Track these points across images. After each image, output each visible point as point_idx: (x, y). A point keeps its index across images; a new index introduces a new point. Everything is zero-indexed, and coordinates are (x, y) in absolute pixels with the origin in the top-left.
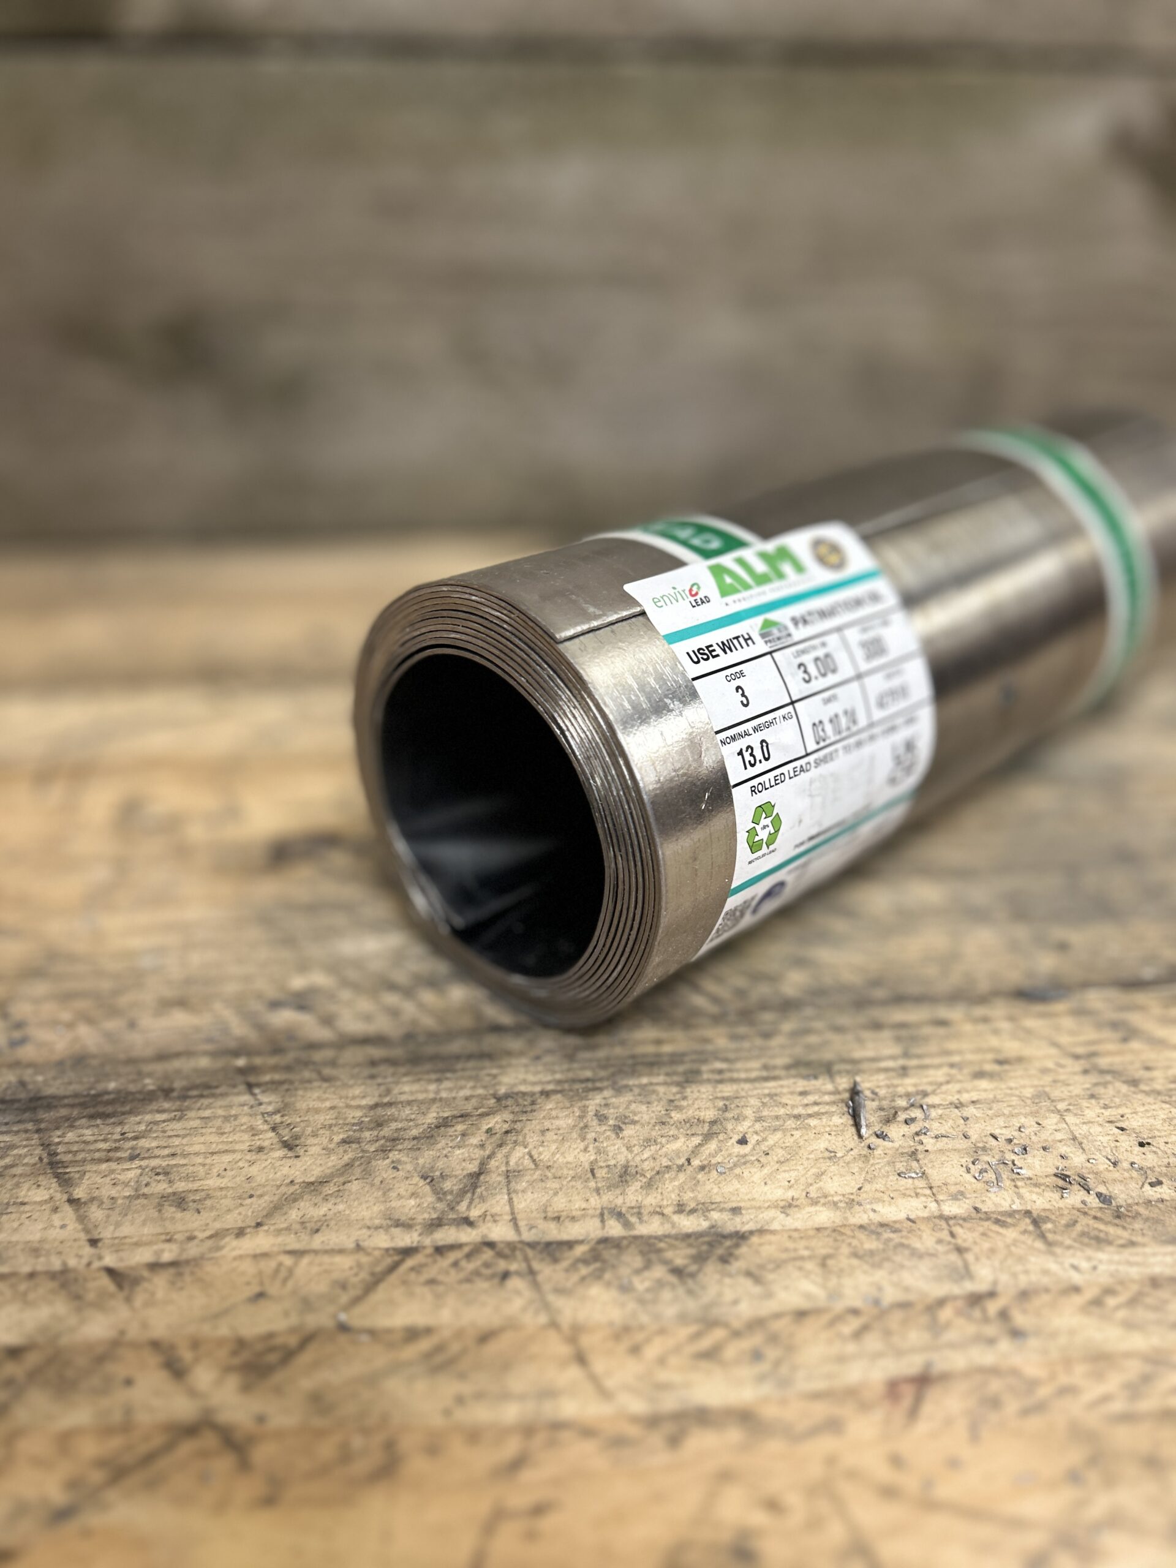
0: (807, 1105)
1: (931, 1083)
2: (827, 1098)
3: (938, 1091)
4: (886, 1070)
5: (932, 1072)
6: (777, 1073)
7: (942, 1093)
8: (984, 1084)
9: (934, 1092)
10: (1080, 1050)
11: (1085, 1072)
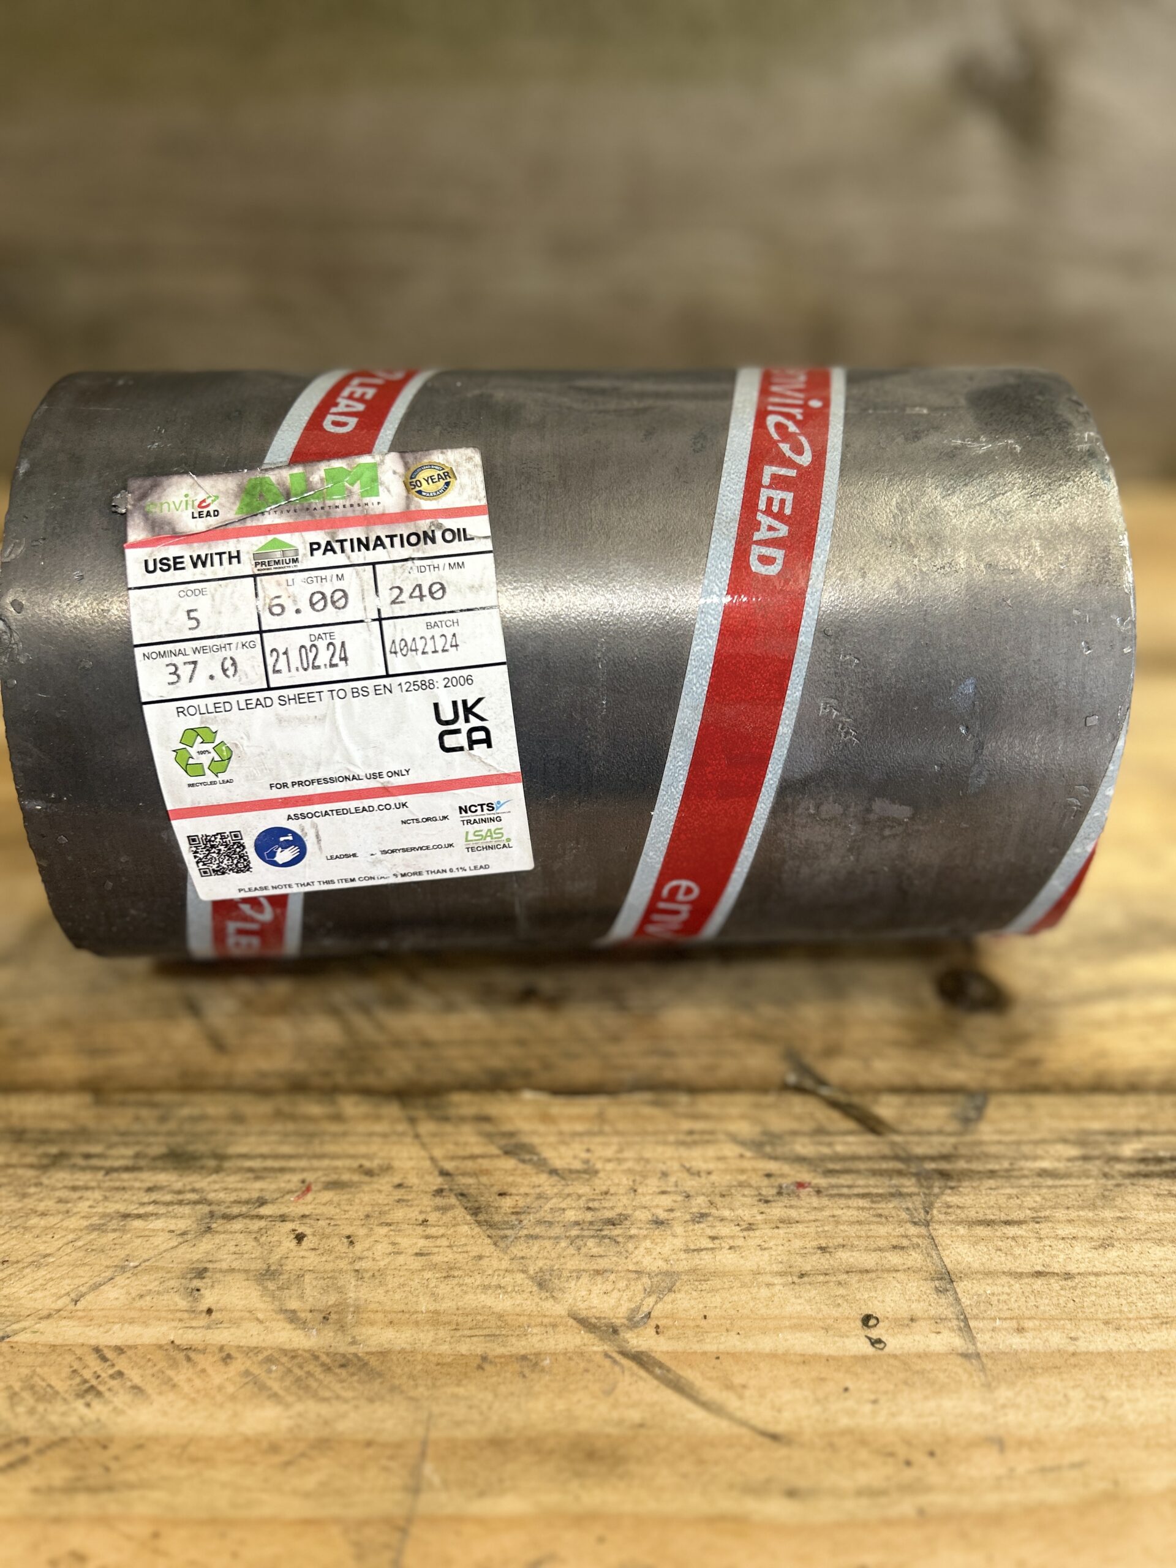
0: (143, 1204)
1: (280, 1190)
2: (168, 1198)
3: (279, 1200)
4: (250, 1170)
5: (287, 1177)
6: (140, 1163)
7: (282, 1203)
8: (327, 1196)
9: (273, 1201)
10: (449, 1166)
11: (439, 1192)
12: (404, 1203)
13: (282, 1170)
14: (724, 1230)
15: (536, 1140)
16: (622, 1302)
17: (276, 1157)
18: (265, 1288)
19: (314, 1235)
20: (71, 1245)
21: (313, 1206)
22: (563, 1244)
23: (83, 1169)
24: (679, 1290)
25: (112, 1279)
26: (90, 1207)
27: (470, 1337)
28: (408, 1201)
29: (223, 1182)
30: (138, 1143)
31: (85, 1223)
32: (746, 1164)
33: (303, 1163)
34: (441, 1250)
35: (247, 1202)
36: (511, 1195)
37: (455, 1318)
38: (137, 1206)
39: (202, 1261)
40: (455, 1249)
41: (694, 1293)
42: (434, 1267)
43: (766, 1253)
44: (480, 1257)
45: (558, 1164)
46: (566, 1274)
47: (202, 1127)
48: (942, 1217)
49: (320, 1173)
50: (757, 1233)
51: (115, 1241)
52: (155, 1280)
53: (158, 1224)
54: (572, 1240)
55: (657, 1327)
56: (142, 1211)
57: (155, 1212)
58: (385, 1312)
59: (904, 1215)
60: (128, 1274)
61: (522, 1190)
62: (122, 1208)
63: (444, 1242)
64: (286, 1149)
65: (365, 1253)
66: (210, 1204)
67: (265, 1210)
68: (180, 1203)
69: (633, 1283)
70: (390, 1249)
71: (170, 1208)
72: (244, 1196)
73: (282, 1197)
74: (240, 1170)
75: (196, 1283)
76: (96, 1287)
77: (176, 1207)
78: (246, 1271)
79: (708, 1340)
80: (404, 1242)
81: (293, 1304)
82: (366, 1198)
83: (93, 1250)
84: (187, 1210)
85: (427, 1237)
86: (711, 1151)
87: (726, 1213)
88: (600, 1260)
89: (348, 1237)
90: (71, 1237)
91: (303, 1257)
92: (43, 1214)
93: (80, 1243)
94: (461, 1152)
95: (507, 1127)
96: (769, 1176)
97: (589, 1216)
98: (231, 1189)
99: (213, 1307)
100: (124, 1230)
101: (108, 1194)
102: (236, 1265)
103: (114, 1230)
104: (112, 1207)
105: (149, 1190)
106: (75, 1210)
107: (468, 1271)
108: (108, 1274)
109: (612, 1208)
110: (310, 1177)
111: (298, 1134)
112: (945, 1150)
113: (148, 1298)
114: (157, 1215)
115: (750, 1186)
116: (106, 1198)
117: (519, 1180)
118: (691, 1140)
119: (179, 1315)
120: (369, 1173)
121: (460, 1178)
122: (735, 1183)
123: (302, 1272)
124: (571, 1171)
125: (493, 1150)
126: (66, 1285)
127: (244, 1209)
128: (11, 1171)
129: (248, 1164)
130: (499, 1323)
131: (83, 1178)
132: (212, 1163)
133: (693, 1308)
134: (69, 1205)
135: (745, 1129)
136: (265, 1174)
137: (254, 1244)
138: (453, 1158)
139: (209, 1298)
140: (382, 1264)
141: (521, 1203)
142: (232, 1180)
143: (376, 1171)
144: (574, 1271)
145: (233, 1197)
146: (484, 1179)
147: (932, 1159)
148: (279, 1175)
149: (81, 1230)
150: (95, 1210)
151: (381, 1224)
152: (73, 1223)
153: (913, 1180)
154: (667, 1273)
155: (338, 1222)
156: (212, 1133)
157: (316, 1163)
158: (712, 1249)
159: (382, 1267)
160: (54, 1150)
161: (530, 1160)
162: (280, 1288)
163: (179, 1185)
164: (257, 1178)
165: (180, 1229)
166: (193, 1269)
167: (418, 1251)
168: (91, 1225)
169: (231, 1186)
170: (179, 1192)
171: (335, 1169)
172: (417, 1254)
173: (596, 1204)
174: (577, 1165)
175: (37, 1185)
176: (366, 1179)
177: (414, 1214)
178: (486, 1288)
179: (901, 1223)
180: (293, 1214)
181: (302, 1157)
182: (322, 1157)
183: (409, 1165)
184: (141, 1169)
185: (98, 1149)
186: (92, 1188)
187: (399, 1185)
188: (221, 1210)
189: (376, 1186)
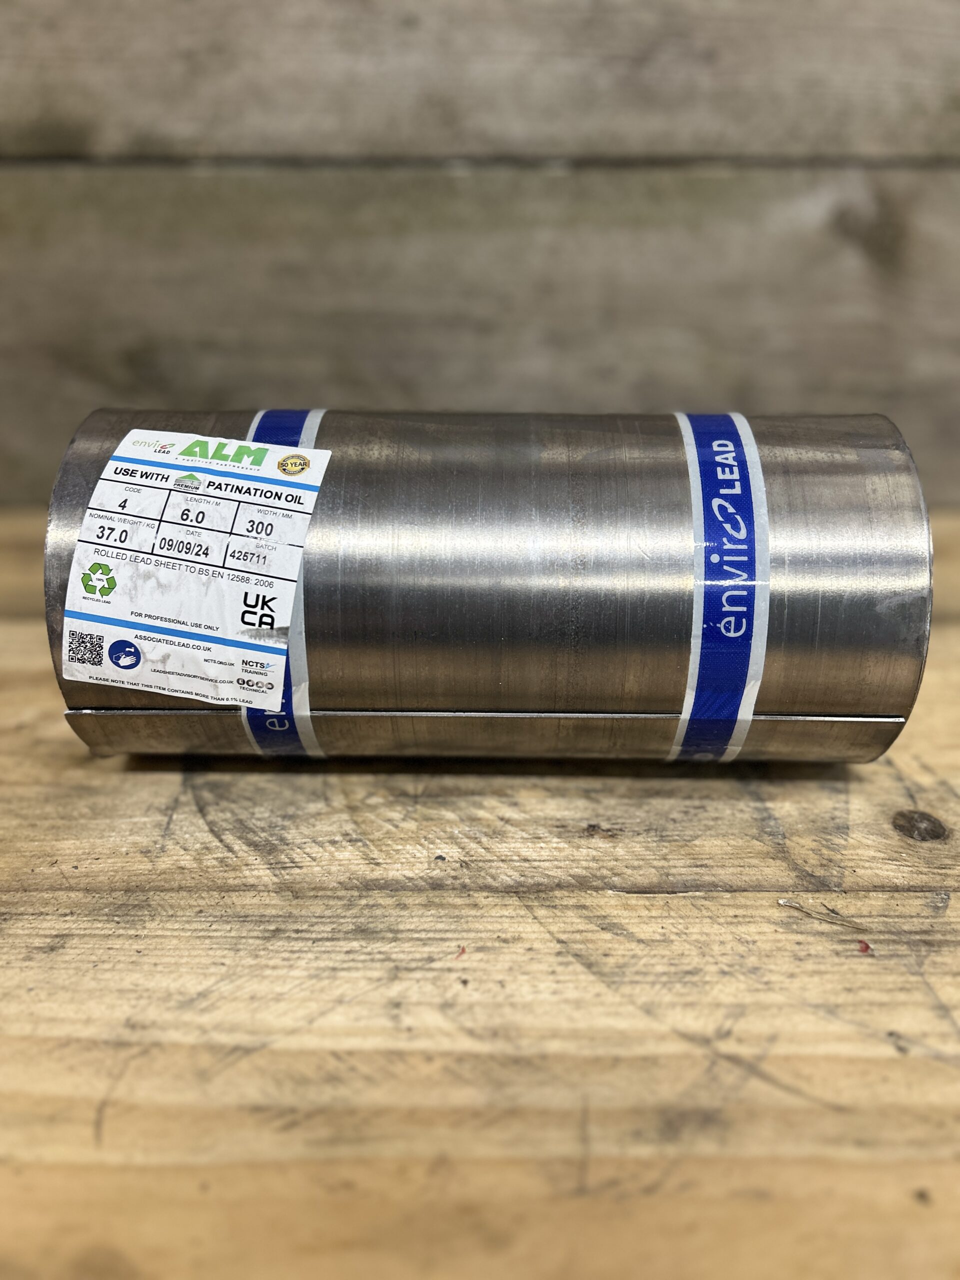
0: (344, 961)
1: (443, 952)
2: (363, 957)
3: (444, 959)
4: (418, 939)
5: (447, 944)
6: (337, 936)
7: (446, 960)
8: (480, 956)
9: (440, 959)
10: (563, 937)
11: (559, 954)
12: (536, 961)
13: (442, 939)
14: (773, 978)
15: (623, 921)
16: (709, 1023)
17: (436, 931)
18: (446, 1014)
19: (475, 981)
20: (299, 987)
21: (469, 962)
22: (658, 987)
23: (297, 939)
24: (749, 1016)
25: (334, 1008)
26: (307, 963)
28: (539, 959)
29: (400, 947)
30: (332, 923)
31: (305, 973)
32: (779, 936)
33: (456, 935)
34: (570, 990)
35: (421, 960)
36: (612, 955)
37: (588, 1034)
38: (341, 963)
39: (396, 998)
40: (579, 990)
41: (760, 1018)
42: (567, 1001)
44: (598, 995)
45: (642, 936)
46: (664, 1005)
47: (378, 912)
48: (932, 970)
49: (470, 942)
50: (798, 980)
51: (330, 985)
52: (365, 1009)
53: (359, 974)
54: (664, 984)
55: (738, 1039)
56: (345, 965)
57: (355, 966)
59: (904, 969)
60: (345, 1006)
61: (620, 953)
62: (331, 964)
63: (571, 985)
64: (440, 926)
65: (515, 992)
66: (394, 962)
67: (435, 965)
68: (372, 960)
69: (714, 1011)
70: (533, 989)
71: (366, 964)
72: (418, 956)
73: (446, 956)
74: (412, 939)
75: (395, 1011)
76: (323, 1014)
77: (369, 963)
78: (430, 1004)
80: (542, 986)
81: (469, 1024)
82: (508, 957)
83: (315, 991)
84: (378, 965)
85: (558, 982)
86: (753, 928)
88: (687, 997)
89: (500, 982)
90: (297, 982)
91: (469, 995)
92: (274, 968)
93: (305, 986)
94: (569, 928)
95: (600, 913)
97: (673, 969)
98: (407, 952)
99: (411, 1027)
100: (335, 978)
101: (318, 955)
102: (421, 1000)
103: (328, 978)
104: (322, 964)
105: (348, 952)
106: (297, 965)
107: (592, 1004)
108: (330, 1005)
109: (689, 964)
110: (463, 944)
111: (448, 916)
112: (924, 928)
113: (362, 1020)
114: (357, 969)
115: (786, 950)
116: (317, 958)
117: (616, 946)
118: (737, 921)
119: (388, 1031)
120: (505, 941)
121: (573, 944)
122: (774, 948)
123: (471, 1005)
124: (653, 941)
125: (593, 927)
126: (301, 1012)
127: (420, 964)
128: (244, 941)
129: (416, 935)
131: (298, 945)
132: (390, 935)
134: (292, 962)
136: (429, 942)
137: (433, 986)
138: (564, 932)
139: (407, 1021)
140: (529, 999)
141: (621, 961)
142: (407, 946)
143: (511, 940)
144: (670, 1003)
145: (410, 957)
146: (590, 946)
147: (916, 933)
148: (440, 942)
149: (304, 978)
150: (311, 965)
151: (523, 974)
152: (295, 973)
153: (905, 947)
154: (738, 1005)
155: (490, 973)
156: (385, 916)
157: (465, 935)
159: (529, 1001)
160: (272, 927)
161: (622, 933)
162: (458, 1014)
163: (368, 950)
164: (425, 945)
165: (375, 977)
166: (392, 1002)
167: (553, 991)
168: (311, 975)
169: (406, 950)
170: (369, 954)
171: (481, 939)
172: (552, 993)
173: (676, 961)
174: (657, 937)
175: (264, 949)
176: (504, 945)
177: (544, 967)
178: (607, 1014)
179: (902, 974)
180: (456, 967)
181: (455, 931)
182: (469, 931)
183: (534, 936)
184: (338, 939)
185: (305, 927)
186: (306, 952)
187: (530, 949)
188: (404, 965)
189: (512, 950)
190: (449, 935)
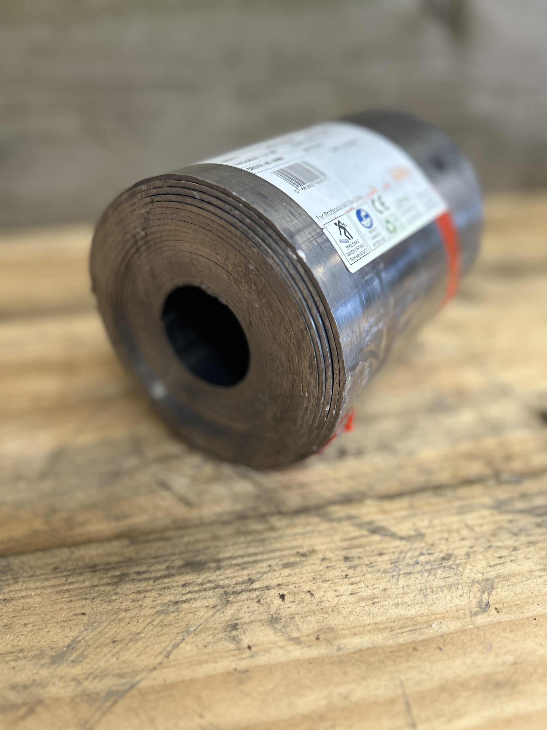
12: (331, 568)
13: (255, 562)
14: (504, 553)
15: (385, 524)
16: (471, 599)
17: (249, 555)
18: (275, 629)
19: (289, 594)
20: (150, 624)
21: (282, 579)
22: (426, 574)
23: (140, 581)
24: (497, 588)
25: (183, 639)
26: (153, 601)
27: (402, 633)
28: (332, 566)
29: (224, 574)
30: (166, 561)
31: (154, 611)
33: (265, 556)
34: (363, 589)
35: (243, 583)
36: (385, 554)
37: (388, 624)
38: (180, 596)
39: (232, 620)
40: (370, 588)
41: (506, 588)
42: (363, 599)
43: (530, 560)
44: (385, 590)
45: (402, 534)
46: (435, 589)
47: (200, 546)
49: (277, 560)
50: (520, 551)
51: (176, 618)
52: (209, 635)
53: (198, 604)
54: (429, 572)
55: (496, 609)
56: (184, 598)
57: (192, 597)
58: (349, 629)
60: (192, 635)
61: (391, 550)
63: (362, 585)
64: (252, 550)
65: (322, 598)
66: (222, 588)
67: (256, 585)
68: (205, 590)
69: (472, 588)
70: (335, 594)
71: (201, 594)
72: (240, 580)
73: (262, 576)
74: (231, 566)
75: (234, 633)
76: (176, 646)
77: (203, 592)
78: (261, 621)
79: (525, 611)
80: (341, 589)
81: (296, 634)
82: (309, 569)
83: (165, 625)
84: (211, 593)
85: (352, 584)
86: (475, 514)
87: (499, 544)
88: (448, 579)
89: (309, 592)
90: (149, 620)
91: (288, 607)
92: (127, 610)
93: (156, 623)
94: (348, 536)
95: (366, 519)
96: (511, 521)
97: (432, 557)
98: (231, 577)
99: (251, 645)
100: (178, 611)
101: (161, 593)
102: (252, 618)
103: (173, 612)
104: (166, 599)
105: (184, 586)
106: (145, 604)
107: (383, 598)
108: (180, 637)
109: (441, 551)
110: (273, 563)
111: (254, 541)
113: (210, 647)
114: (194, 599)
115: (504, 528)
116: (160, 595)
117: (386, 545)
118: (463, 511)
119: (232, 653)
122: (496, 528)
123: (292, 616)
124: (411, 536)
125: (364, 532)
126: (157, 648)
127: (243, 587)
128: (97, 589)
129: (234, 562)
130: (413, 623)
131: (141, 586)
132: (213, 565)
133: (509, 595)
134: (140, 602)
135: (487, 500)
136: (246, 566)
137: (258, 605)
138: (345, 540)
139: (246, 640)
140: (335, 602)
141: (393, 557)
142: (229, 572)
143: (308, 554)
144: (438, 587)
145: (234, 581)
146: (367, 548)
148: (255, 565)
149: (153, 615)
150: (156, 603)
151: (324, 581)
152: (147, 612)
154: (486, 580)
155: (300, 585)
156: (206, 548)
157: (272, 555)
158: (502, 563)
159: (335, 604)
160: (118, 573)
161: (387, 535)
162: (284, 627)
163: (200, 580)
164: (243, 569)
165: (211, 604)
166: (229, 625)
167: (351, 592)
168: (158, 611)
169: (230, 576)
170: (202, 584)
171: (284, 556)
172: (351, 594)
174: (412, 533)
175: (116, 594)
176: (304, 559)
177: (338, 573)
178: (397, 605)
180: (272, 585)
181: (262, 553)
182: (274, 551)
183: (324, 547)
184: (173, 575)
185: (144, 568)
186: (150, 591)
187: (324, 559)
188: (230, 589)
189: (311, 562)
190: (259, 557)
